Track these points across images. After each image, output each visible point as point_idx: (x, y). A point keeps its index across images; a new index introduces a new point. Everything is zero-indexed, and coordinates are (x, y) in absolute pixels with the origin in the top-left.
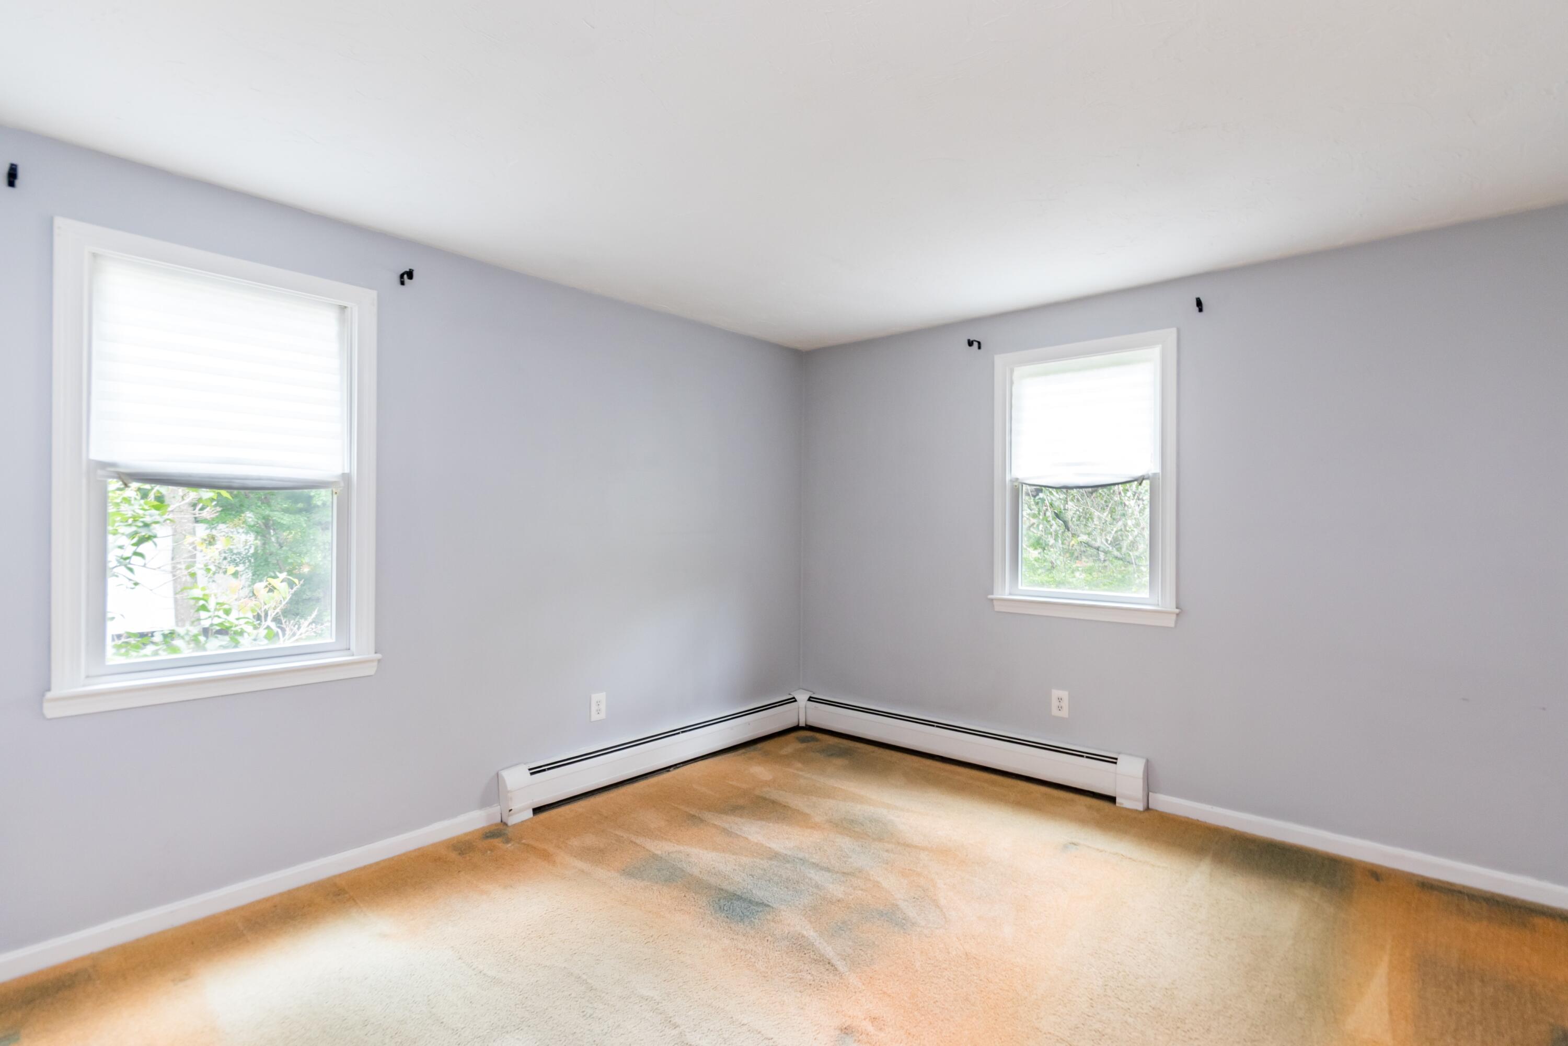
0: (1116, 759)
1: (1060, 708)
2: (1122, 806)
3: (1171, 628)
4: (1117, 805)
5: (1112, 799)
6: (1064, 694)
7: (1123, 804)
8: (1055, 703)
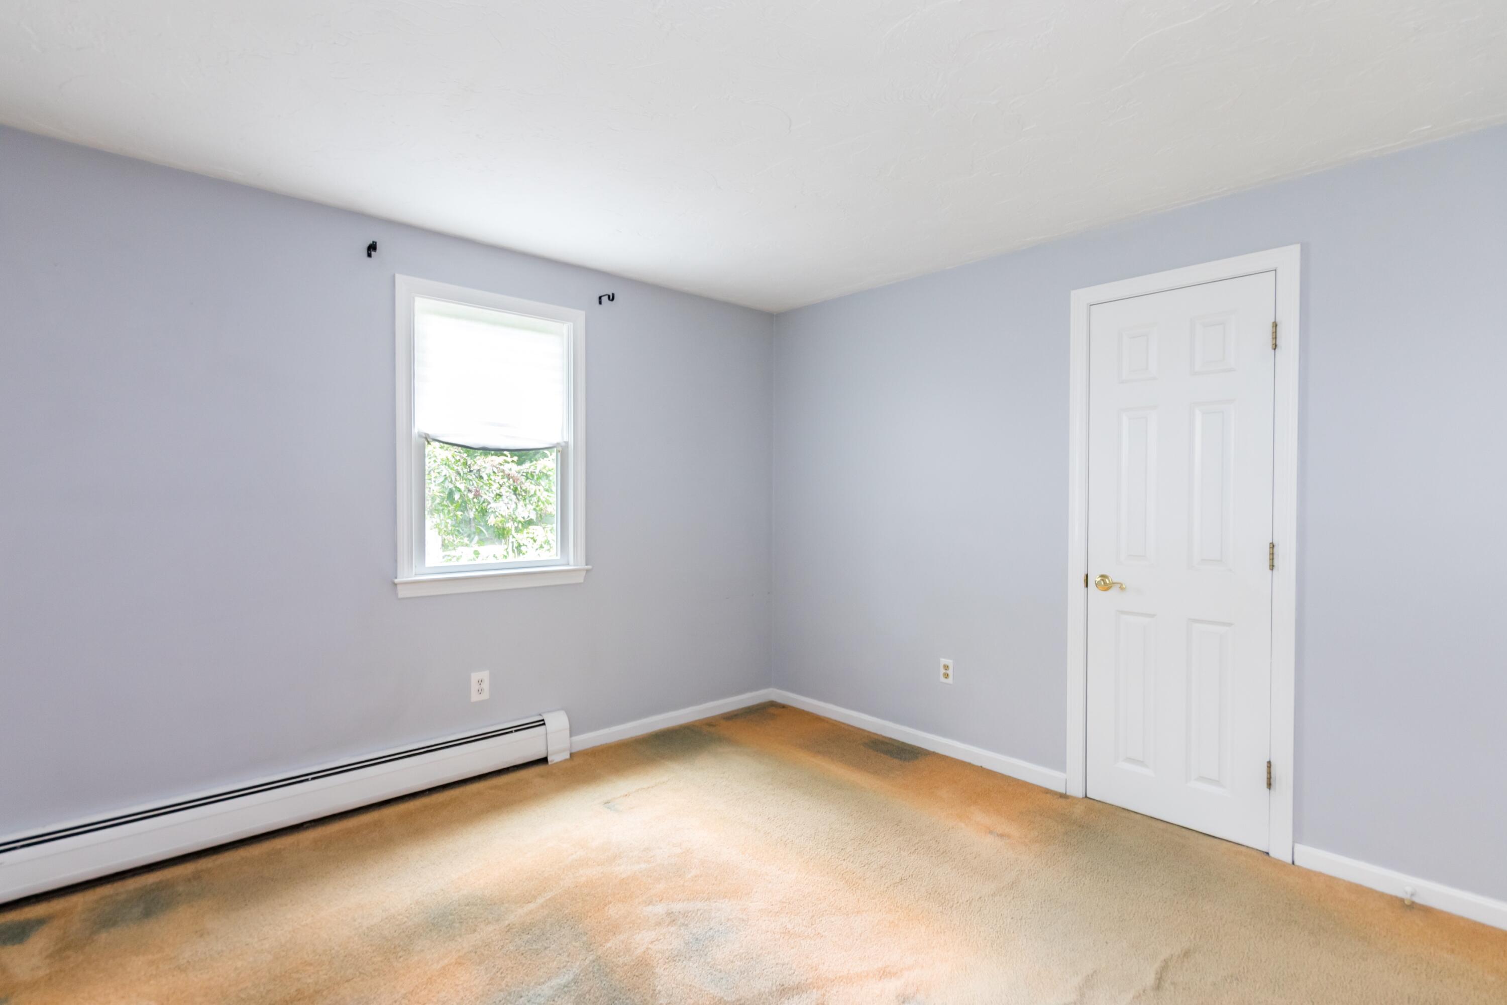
0: (543, 720)
1: (480, 691)
2: (553, 763)
3: (580, 584)
4: (549, 763)
5: (544, 760)
6: (485, 675)
7: (554, 760)
8: (474, 687)
